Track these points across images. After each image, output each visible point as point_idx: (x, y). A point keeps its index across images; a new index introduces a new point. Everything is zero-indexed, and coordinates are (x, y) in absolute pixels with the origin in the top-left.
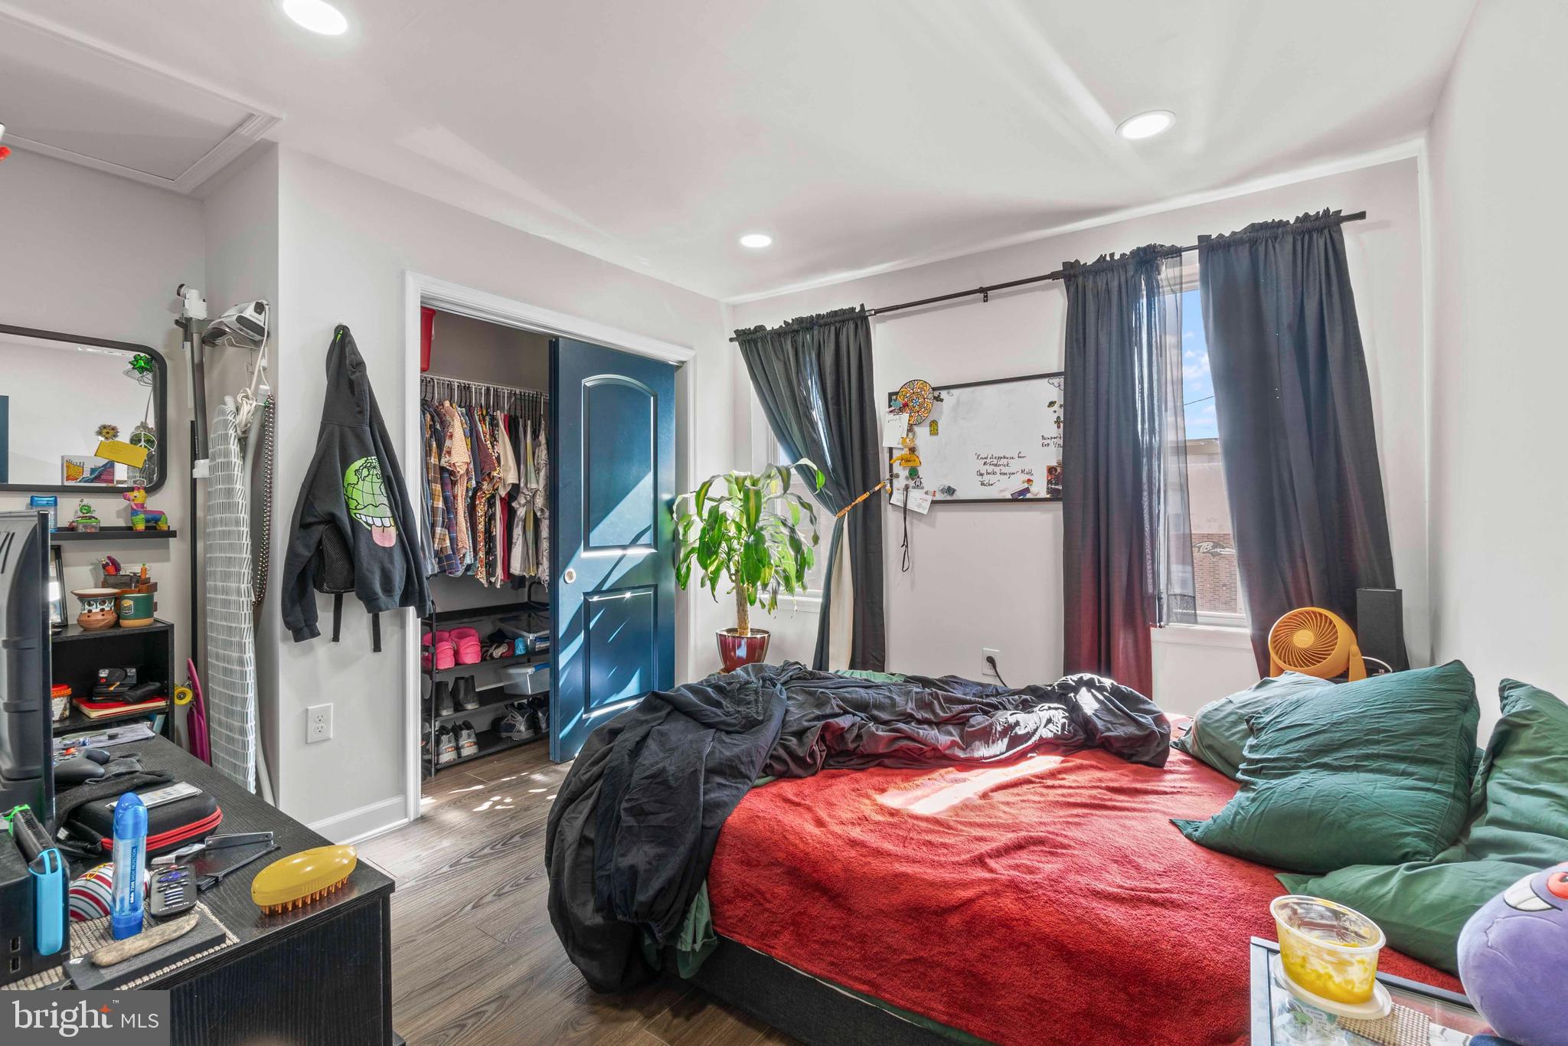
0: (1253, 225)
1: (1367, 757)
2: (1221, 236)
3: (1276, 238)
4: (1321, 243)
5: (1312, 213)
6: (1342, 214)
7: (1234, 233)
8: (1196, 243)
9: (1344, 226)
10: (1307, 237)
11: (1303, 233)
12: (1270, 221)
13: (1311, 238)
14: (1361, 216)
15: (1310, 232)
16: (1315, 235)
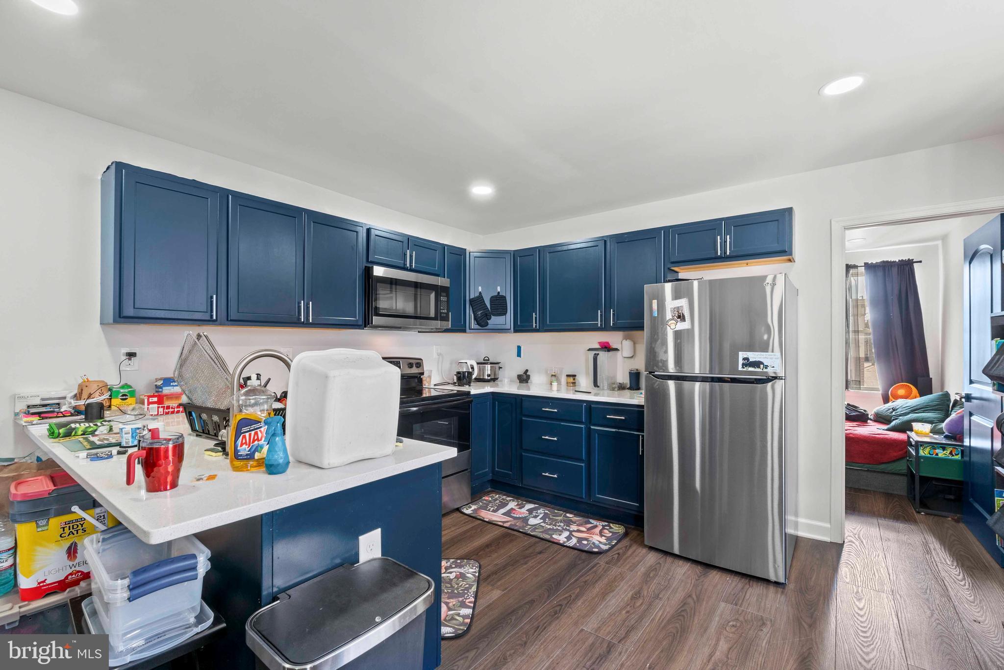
0: (884, 261)
1: (925, 410)
2: (872, 263)
3: (892, 266)
4: (907, 269)
5: (904, 259)
6: (914, 261)
7: (877, 263)
8: (863, 265)
9: (915, 264)
10: (902, 267)
11: (901, 265)
12: (890, 261)
13: (904, 268)
14: (920, 262)
15: (903, 265)
16: (905, 266)
